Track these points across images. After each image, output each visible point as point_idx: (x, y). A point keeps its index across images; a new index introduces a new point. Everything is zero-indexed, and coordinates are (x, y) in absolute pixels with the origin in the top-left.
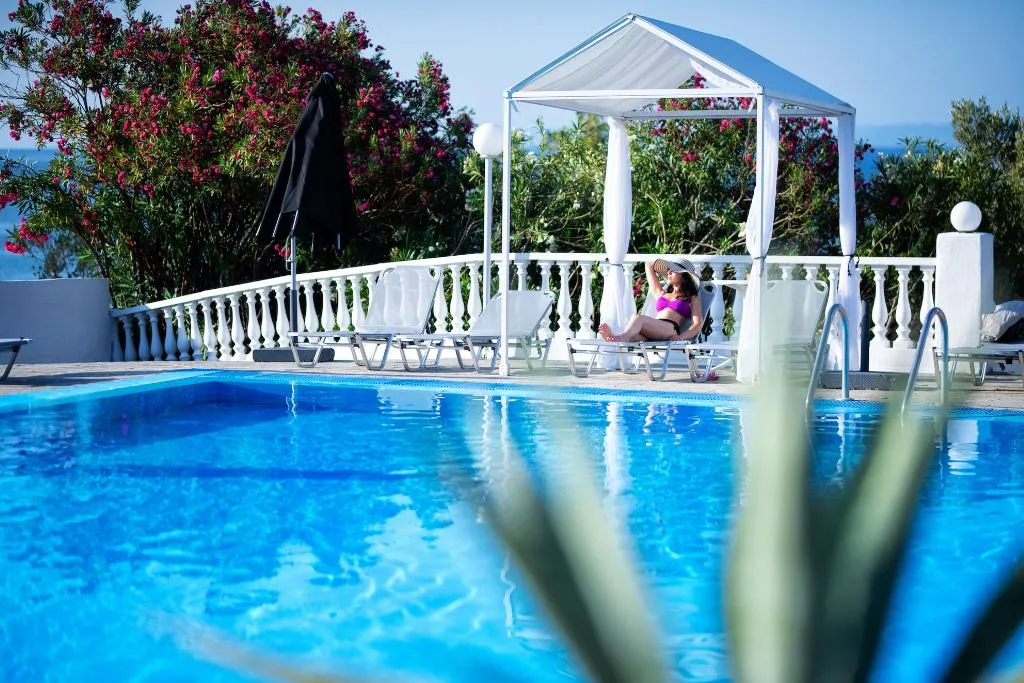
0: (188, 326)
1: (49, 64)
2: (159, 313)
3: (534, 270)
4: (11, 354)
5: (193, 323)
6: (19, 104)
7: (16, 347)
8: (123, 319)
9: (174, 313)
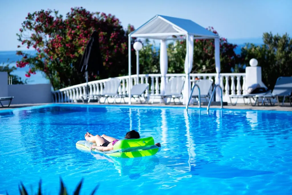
0: (70, 95)
1: (36, 29)
2: (63, 92)
3: (150, 79)
4: (10, 101)
5: (71, 94)
6: (29, 39)
7: (11, 99)
8: (55, 93)
9: (66, 92)
